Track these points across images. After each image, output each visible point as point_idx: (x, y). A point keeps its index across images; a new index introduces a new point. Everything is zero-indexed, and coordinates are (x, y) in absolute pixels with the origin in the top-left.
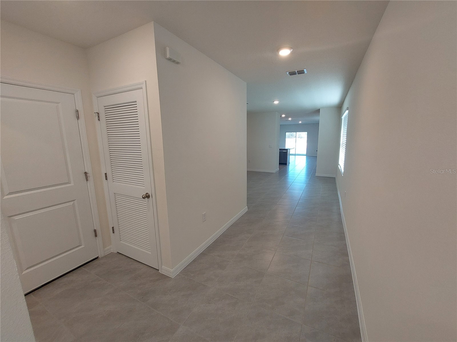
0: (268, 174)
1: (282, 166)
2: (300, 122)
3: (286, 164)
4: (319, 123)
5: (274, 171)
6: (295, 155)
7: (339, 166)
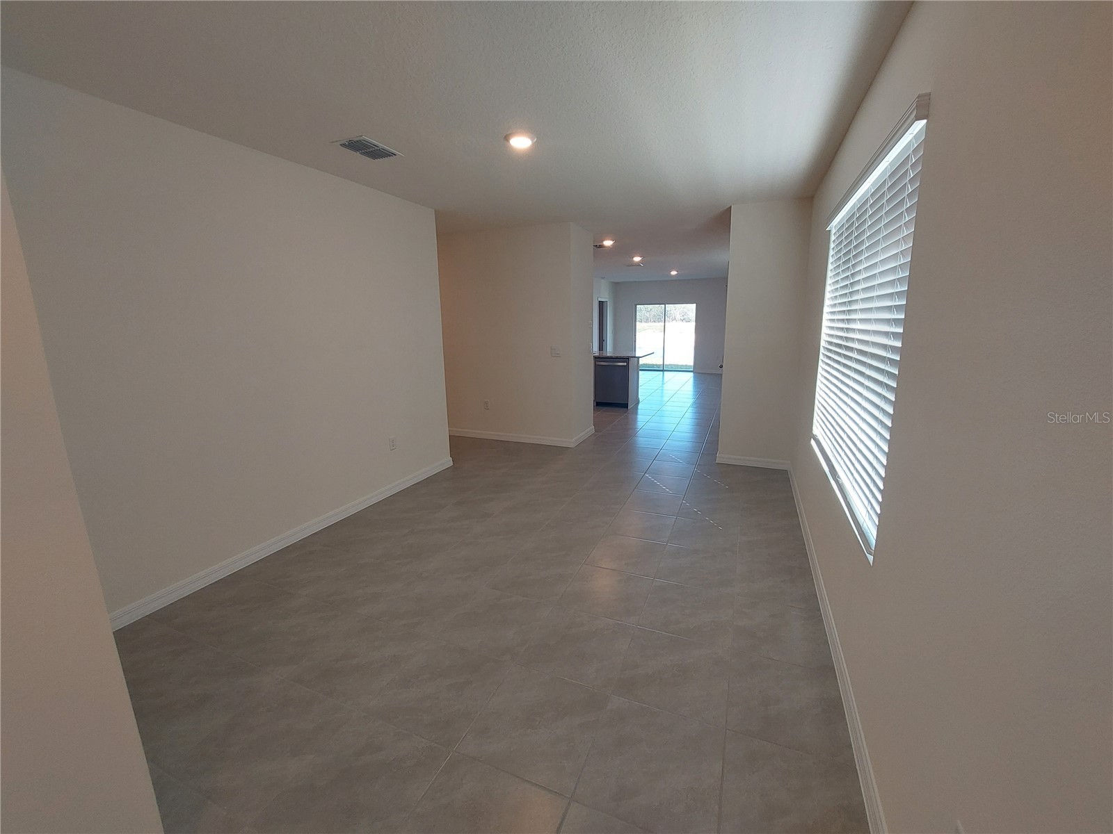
0: (545, 454)
1: (608, 413)
2: (674, 273)
3: (626, 406)
4: (727, 278)
5: (571, 441)
6: (663, 371)
7: (813, 442)
